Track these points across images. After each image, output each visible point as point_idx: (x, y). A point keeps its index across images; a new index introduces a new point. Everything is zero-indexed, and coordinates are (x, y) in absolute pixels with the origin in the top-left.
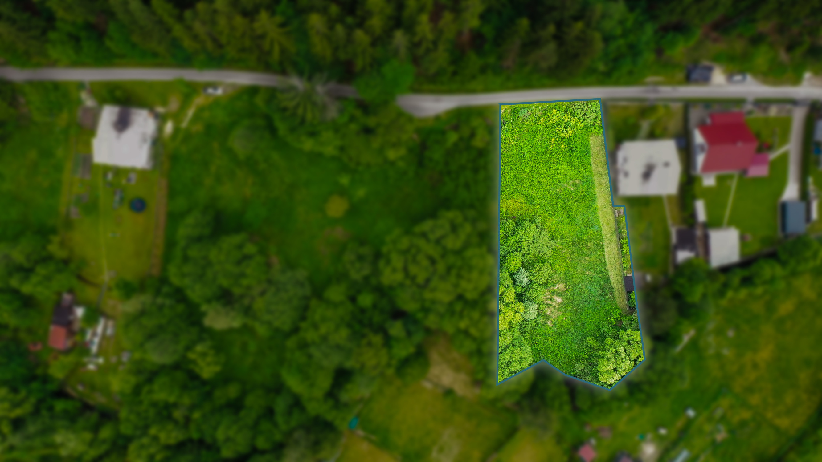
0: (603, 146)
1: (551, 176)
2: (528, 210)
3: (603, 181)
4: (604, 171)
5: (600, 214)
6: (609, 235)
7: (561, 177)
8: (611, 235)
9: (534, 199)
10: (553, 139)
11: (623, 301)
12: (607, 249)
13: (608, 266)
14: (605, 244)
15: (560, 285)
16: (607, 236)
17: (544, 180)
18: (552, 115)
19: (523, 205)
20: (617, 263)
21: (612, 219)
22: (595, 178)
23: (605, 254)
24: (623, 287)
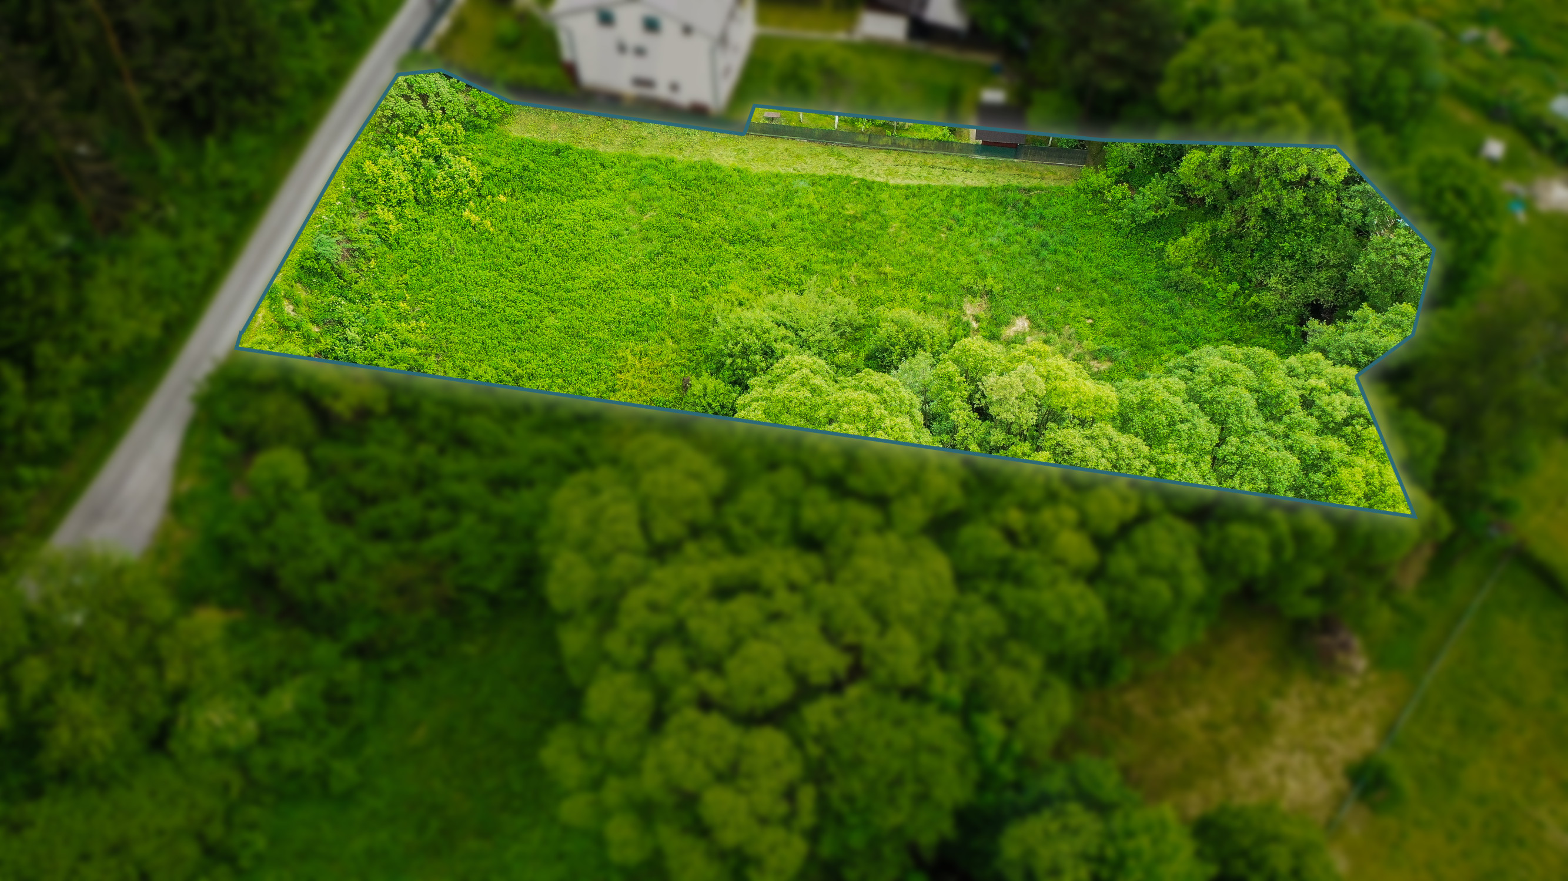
0: (553, 114)
1: (587, 252)
2: (677, 342)
3: (661, 139)
4: (632, 128)
5: (758, 168)
6: (833, 162)
7: (602, 228)
8: (836, 159)
9: (644, 314)
10: (467, 214)
11: (1055, 173)
12: (878, 175)
13: (932, 184)
14: (859, 176)
15: (968, 312)
16: (835, 166)
17: (592, 273)
18: (380, 180)
19: (652, 348)
20: (930, 162)
21: (786, 146)
22: (643, 153)
23: (891, 182)
24: (1010, 165)
